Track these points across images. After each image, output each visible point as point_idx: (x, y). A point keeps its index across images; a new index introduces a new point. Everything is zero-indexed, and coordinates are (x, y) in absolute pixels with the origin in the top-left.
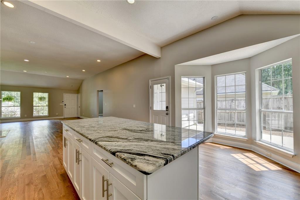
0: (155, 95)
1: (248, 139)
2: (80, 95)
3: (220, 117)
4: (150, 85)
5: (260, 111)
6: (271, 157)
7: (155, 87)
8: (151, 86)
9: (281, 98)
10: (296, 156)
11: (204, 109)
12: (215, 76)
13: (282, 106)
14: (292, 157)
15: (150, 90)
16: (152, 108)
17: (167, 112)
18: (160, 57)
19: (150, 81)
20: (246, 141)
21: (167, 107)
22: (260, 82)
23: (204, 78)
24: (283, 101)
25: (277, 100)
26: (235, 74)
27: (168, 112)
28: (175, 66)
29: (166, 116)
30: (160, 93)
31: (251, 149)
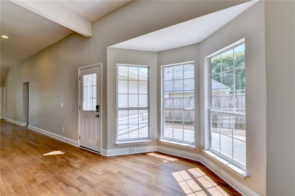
0: (85, 89)
1: (196, 147)
2: (5, 89)
3: (180, 115)
4: (79, 75)
5: (209, 112)
6: (219, 174)
7: (85, 77)
8: (80, 77)
9: (232, 96)
10: (248, 178)
11: (148, 109)
12: (161, 66)
13: (233, 103)
14: (244, 178)
15: (79, 82)
16: (81, 107)
17: (97, 114)
18: (91, 36)
19: (79, 69)
20: (194, 149)
21: (98, 107)
22: (209, 74)
23: (149, 68)
24: (234, 99)
25: (229, 98)
26: (183, 65)
27: (99, 113)
28: (107, 48)
29: (96, 119)
30: (91, 86)
31: (199, 160)
